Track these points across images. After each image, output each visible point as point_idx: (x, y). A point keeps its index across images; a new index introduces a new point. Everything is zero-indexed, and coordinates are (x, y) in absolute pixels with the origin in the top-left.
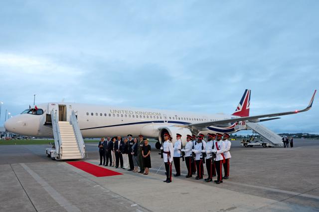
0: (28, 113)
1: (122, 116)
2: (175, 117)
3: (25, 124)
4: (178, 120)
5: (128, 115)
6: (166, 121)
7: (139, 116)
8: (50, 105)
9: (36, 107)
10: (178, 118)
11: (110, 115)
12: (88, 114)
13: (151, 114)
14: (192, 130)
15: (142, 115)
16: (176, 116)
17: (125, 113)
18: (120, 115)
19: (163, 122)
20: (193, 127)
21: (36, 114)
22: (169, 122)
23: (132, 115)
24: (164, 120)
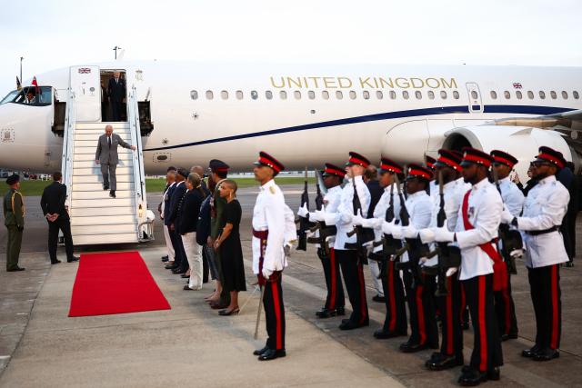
0: (14, 101)
1: (312, 95)
2: (513, 91)
3: (7, 136)
4: (526, 102)
5: (332, 92)
6: (476, 108)
7: (373, 92)
8: (75, 72)
9: (35, 82)
10: (524, 92)
11: (269, 95)
12: (194, 96)
13: (418, 83)
14: (574, 135)
15: (386, 91)
16: (517, 86)
17: (322, 87)
18: (304, 91)
19: (464, 109)
20: (574, 123)
21: (37, 104)
22: (488, 109)
23: (346, 92)
24: (470, 103)
